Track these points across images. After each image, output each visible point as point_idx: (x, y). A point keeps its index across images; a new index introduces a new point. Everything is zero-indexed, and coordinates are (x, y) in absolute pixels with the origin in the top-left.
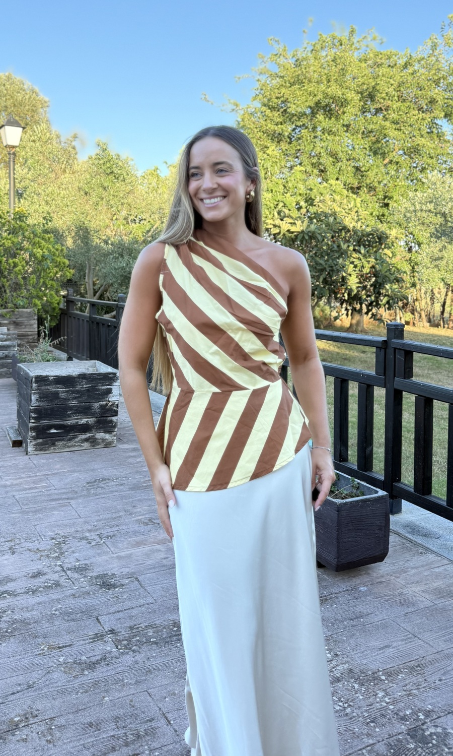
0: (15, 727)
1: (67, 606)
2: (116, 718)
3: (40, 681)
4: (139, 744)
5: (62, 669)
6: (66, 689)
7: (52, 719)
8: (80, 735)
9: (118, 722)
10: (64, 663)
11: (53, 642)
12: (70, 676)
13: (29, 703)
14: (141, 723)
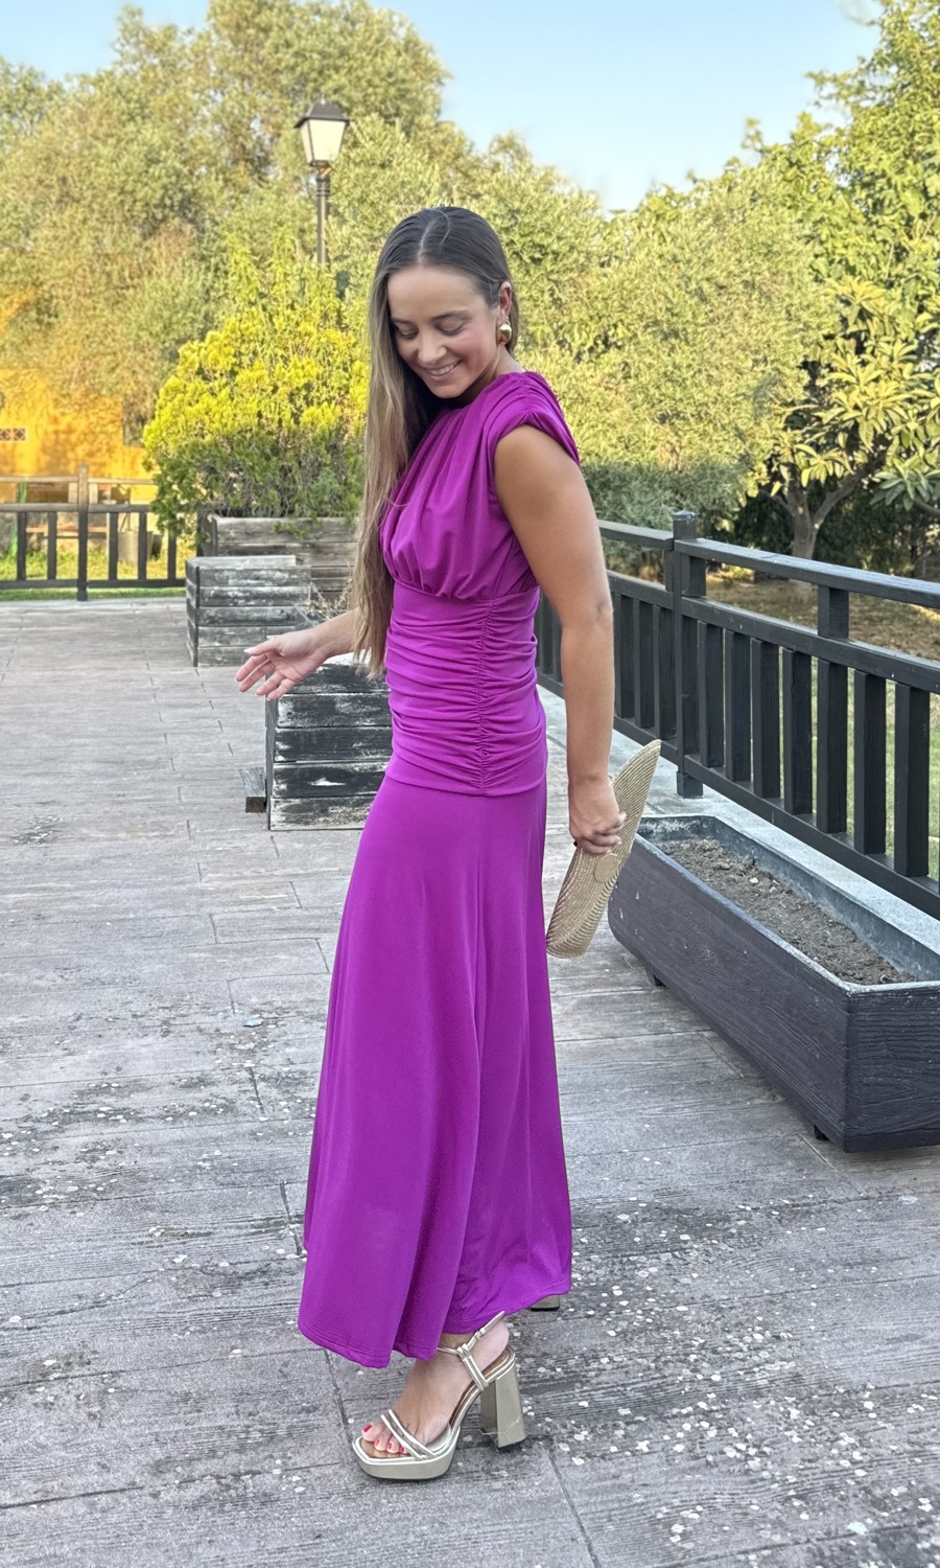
0: (39, 1378)
1: (232, 1154)
2: (241, 1394)
3: (122, 1296)
4: (266, 1454)
5: (174, 1279)
6: (166, 1319)
7: (114, 1374)
8: (156, 1415)
9: (242, 1401)
10: (183, 1268)
11: (175, 1223)
12: (183, 1294)
13: (86, 1335)
14: (288, 1413)
